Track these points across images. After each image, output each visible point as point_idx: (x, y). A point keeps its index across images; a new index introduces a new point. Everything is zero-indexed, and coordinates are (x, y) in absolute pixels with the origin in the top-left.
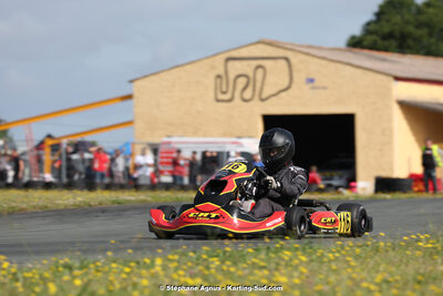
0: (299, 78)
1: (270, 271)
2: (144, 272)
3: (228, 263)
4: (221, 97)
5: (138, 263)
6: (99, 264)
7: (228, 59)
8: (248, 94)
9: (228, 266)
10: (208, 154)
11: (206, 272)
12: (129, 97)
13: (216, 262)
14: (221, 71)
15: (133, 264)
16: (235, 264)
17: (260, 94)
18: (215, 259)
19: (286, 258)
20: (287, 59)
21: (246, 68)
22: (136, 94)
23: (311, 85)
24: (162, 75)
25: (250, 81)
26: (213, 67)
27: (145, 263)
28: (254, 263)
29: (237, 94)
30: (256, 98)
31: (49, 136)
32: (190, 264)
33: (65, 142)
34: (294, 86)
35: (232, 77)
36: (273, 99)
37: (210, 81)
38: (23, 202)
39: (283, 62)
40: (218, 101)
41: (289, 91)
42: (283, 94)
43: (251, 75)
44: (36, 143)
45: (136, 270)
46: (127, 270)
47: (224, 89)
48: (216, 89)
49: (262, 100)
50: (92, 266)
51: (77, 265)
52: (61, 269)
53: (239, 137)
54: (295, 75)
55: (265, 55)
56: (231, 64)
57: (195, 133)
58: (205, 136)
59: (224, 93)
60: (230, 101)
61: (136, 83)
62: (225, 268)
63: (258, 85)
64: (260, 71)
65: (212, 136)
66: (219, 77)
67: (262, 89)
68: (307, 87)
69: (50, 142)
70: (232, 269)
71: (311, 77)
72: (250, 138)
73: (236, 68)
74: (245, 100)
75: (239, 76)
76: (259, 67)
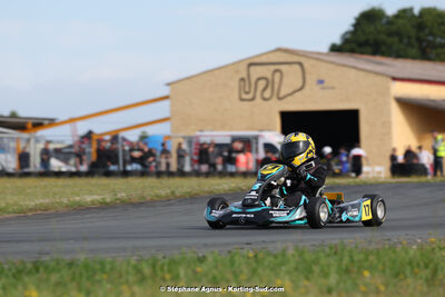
0: (311, 80)
4: (244, 96)
7: (250, 65)
8: (267, 94)
12: (167, 97)
14: (244, 75)
17: (278, 93)
20: (300, 64)
21: (266, 71)
22: (173, 96)
23: (321, 86)
24: (194, 79)
25: (269, 83)
26: (238, 72)
29: (258, 94)
30: (275, 97)
34: (307, 87)
35: (253, 79)
36: (290, 98)
37: (235, 83)
39: (297, 67)
40: (242, 100)
41: (304, 91)
42: (297, 94)
43: (269, 77)
47: (247, 89)
48: (240, 90)
49: (280, 99)
53: (261, 130)
54: (308, 77)
55: (282, 60)
56: (252, 68)
57: (223, 128)
59: (247, 93)
60: (253, 99)
61: (172, 86)
63: (276, 86)
65: (237, 130)
66: (242, 79)
67: (279, 90)
68: (318, 88)
71: (321, 78)
72: (270, 130)
73: (256, 72)
74: (265, 99)
75: (259, 79)
76: (276, 71)
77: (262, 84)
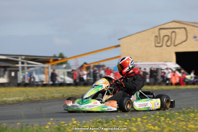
0: (190, 36)
1: (185, 122)
2: (133, 124)
3: (168, 119)
4: (158, 45)
5: (130, 120)
6: (114, 121)
7: (160, 29)
8: (169, 44)
9: (168, 121)
10: (152, 69)
11: (159, 124)
12: (119, 46)
13: (163, 119)
14: (157, 34)
15: (128, 121)
16: (171, 119)
17: (174, 43)
18: (162, 118)
19: (192, 117)
20: (185, 28)
21: (168, 32)
22: (122, 45)
23: (195, 39)
24: (132, 36)
25: (169, 38)
26: (154, 33)
27: (133, 120)
28: (179, 119)
29: (164, 43)
30: (172, 45)
31: (85, 63)
32: (152, 120)
33: (92, 65)
34: (188, 40)
36: (180, 45)
37: (153, 38)
38: (77, 93)
39: (183, 30)
40: (156, 46)
41: (186, 42)
42: (183, 43)
43: (170, 35)
44: (79, 66)
45: (130, 123)
46: (126, 123)
47: (159, 42)
48: (155, 42)
49: (175, 46)
50: (111, 122)
51: (104, 121)
52: (98, 124)
53: (166, 62)
54: (189, 35)
55: (176, 27)
57: (147, 60)
58: (151, 61)
59: (159, 43)
60: (161, 46)
61: (122, 40)
62: (167, 121)
63: (173, 39)
64: (174, 34)
65: (154, 62)
66: (156, 36)
67: (174, 41)
69: (86, 66)
70: (170, 122)
71: (195, 36)
72: (170, 62)
73: (163, 32)
74: (168, 46)
75: (165, 36)
76: (173, 32)
77: (166, 38)
